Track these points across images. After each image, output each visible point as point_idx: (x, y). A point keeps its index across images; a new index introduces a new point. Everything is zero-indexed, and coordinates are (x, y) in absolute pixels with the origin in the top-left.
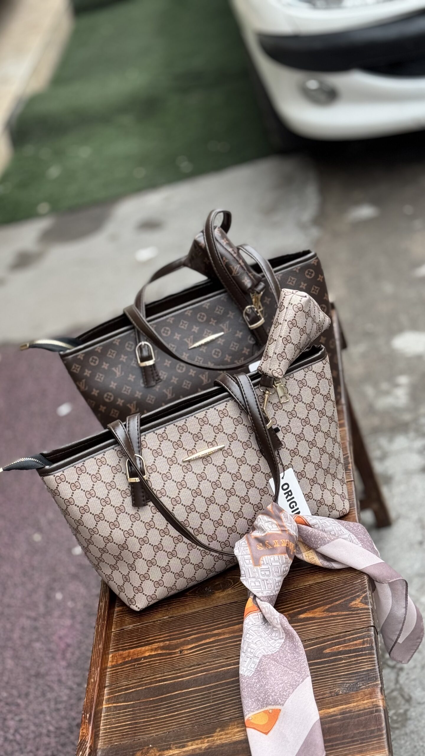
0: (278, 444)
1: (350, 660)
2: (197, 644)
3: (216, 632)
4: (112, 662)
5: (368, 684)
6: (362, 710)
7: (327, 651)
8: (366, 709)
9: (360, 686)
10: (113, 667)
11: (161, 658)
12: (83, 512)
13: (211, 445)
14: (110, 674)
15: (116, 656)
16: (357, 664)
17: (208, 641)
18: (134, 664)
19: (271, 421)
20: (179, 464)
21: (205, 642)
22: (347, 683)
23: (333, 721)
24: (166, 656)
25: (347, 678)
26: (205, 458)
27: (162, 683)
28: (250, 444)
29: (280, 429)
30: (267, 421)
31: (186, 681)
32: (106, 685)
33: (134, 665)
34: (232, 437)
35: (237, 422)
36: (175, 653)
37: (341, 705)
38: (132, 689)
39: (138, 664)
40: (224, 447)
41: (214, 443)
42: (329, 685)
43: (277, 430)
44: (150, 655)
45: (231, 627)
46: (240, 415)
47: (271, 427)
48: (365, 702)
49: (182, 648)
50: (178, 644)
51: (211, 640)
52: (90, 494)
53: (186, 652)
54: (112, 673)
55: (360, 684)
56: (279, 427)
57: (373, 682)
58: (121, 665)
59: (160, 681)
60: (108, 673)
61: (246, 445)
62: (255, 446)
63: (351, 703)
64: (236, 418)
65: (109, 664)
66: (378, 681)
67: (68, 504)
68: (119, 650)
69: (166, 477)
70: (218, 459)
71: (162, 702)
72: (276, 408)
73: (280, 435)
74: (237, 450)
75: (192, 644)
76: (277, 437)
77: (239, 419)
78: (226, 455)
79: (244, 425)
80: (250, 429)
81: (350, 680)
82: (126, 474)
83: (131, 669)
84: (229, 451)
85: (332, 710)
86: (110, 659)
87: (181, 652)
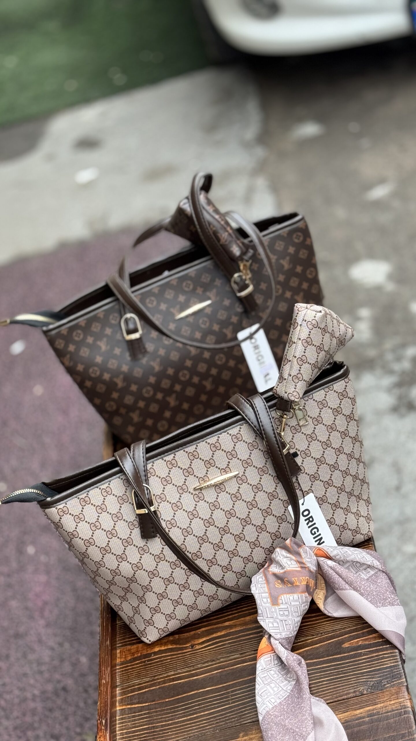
0: (296, 469)
1: (370, 656)
2: (208, 638)
3: (227, 624)
4: (121, 658)
5: (393, 682)
6: (390, 712)
7: (346, 645)
8: (393, 711)
9: (385, 685)
10: (122, 663)
11: (172, 653)
12: (88, 545)
13: (224, 472)
14: (120, 672)
15: (124, 652)
16: (379, 659)
17: (219, 634)
18: (144, 660)
19: (288, 446)
20: (189, 492)
21: (217, 635)
22: (371, 681)
23: (360, 725)
24: (177, 651)
25: (370, 675)
26: (219, 486)
27: (177, 682)
28: (266, 469)
29: (299, 453)
30: (284, 445)
31: (202, 680)
32: (117, 684)
33: (145, 662)
34: (247, 463)
35: (252, 446)
36: (186, 648)
37: (367, 706)
38: (145, 689)
39: (148, 661)
40: (238, 474)
41: (227, 469)
42: (352, 684)
43: (295, 455)
44: (160, 651)
45: (242, 619)
46: (256, 439)
47: (289, 452)
48: (393, 702)
49: (193, 643)
50: (188, 638)
51: (223, 633)
52: (95, 526)
53: (197, 647)
54: (123, 671)
55: (384, 682)
56: (297, 451)
57: (398, 680)
58: (131, 661)
59: (174, 680)
60: (117, 671)
61: (262, 471)
62: (271, 471)
63: (377, 704)
64: (250, 443)
65: (118, 661)
66: (403, 679)
67: (72, 537)
68: (126, 645)
69: (177, 506)
70: (232, 487)
71: (178, 703)
72: (294, 431)
73: (298, 460)
74: (253, 476)
75: (203, 638)
76: (295, 462)
77: (254, 444)
78: (240, 482)
79: (260, 449)
80: (267, 454)
81: (373, 678)
82: (133, 504)
83: (142, 666)
84: (244, 478)
85: (358, 712)
86: (118, 655)
87: (192, 646)
